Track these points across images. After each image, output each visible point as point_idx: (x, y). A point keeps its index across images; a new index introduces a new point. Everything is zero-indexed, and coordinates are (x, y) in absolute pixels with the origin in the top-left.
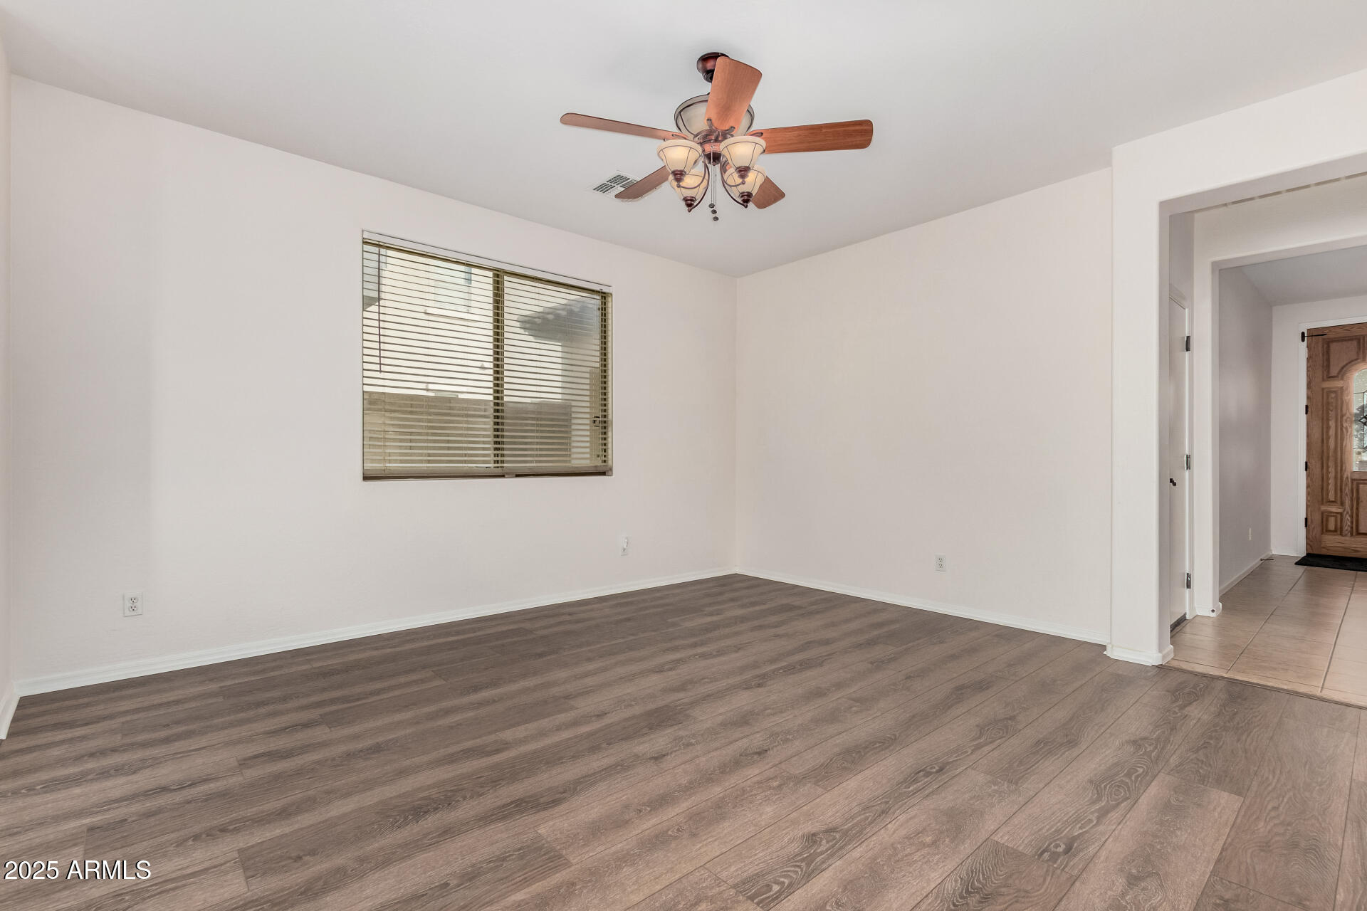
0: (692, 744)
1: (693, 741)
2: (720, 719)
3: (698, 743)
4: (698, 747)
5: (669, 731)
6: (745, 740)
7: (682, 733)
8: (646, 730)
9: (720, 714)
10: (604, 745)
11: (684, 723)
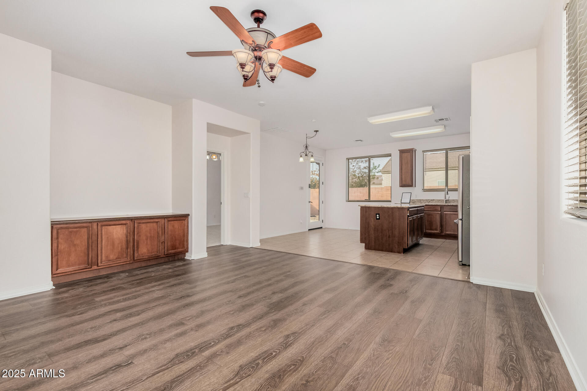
0: (264, 297)
1: (264, 298)
2: (255, 307)
3: (262, 298)
4: (261, 297)
5: (274, 301)
6: (245, 300)
7: (269, 300)
8: (283, 300)
9: (254, 309)
10: (294, 295)
11: (269, 304)
